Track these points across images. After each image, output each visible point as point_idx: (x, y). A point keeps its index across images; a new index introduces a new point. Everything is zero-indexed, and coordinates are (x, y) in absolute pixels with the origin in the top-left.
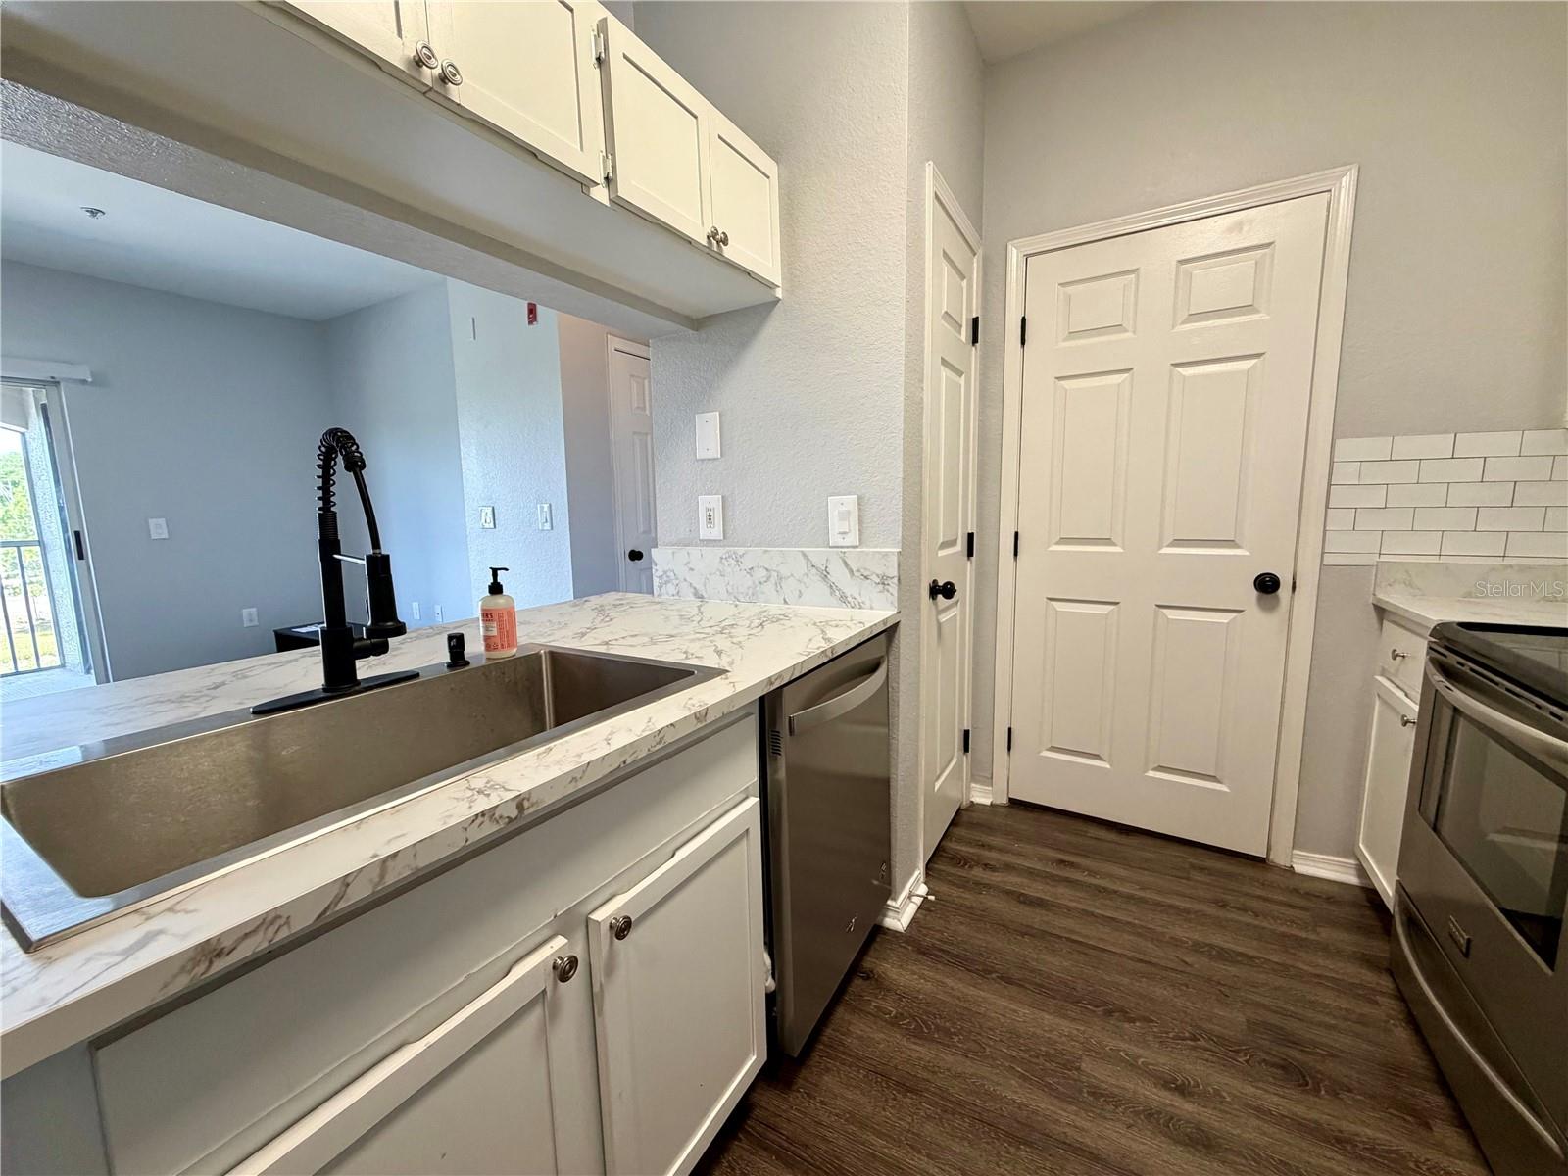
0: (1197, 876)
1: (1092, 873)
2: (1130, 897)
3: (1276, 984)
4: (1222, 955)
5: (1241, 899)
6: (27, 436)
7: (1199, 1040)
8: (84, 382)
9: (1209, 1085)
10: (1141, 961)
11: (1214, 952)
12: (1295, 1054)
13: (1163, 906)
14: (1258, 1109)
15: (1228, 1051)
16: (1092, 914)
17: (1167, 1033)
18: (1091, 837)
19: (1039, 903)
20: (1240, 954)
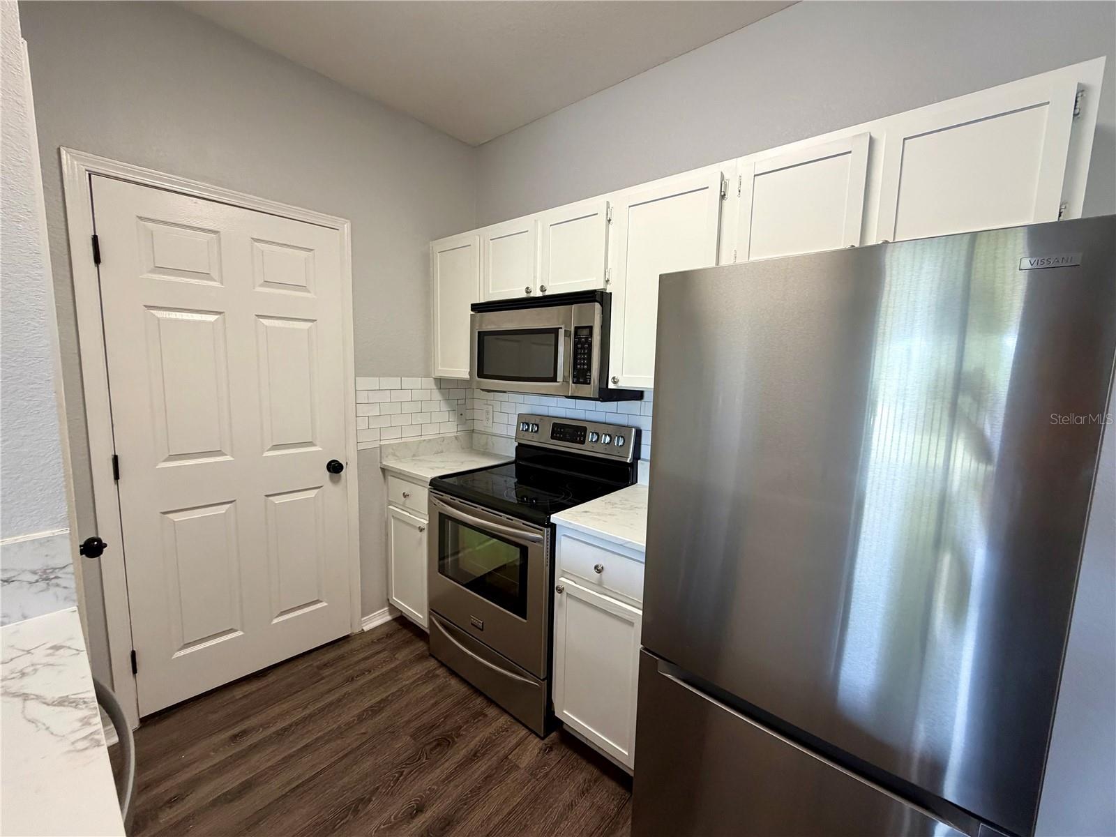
0: (326, 672)
1: (265, 726)
2: (304, 720)
3: (405, 703)
4: (375, 710)
5: (357, 668)
7: (403, 771)
9: (425, 791)
10: (343, 758)
11: (370, 713)
12: (436, 732)
13: (325, 708)
14: (447, 778)
15: (416, 762)
16: (291, 756)
17: (389, 786)
18: (240, 698)
19: (246, 787)
20: (379, 702)
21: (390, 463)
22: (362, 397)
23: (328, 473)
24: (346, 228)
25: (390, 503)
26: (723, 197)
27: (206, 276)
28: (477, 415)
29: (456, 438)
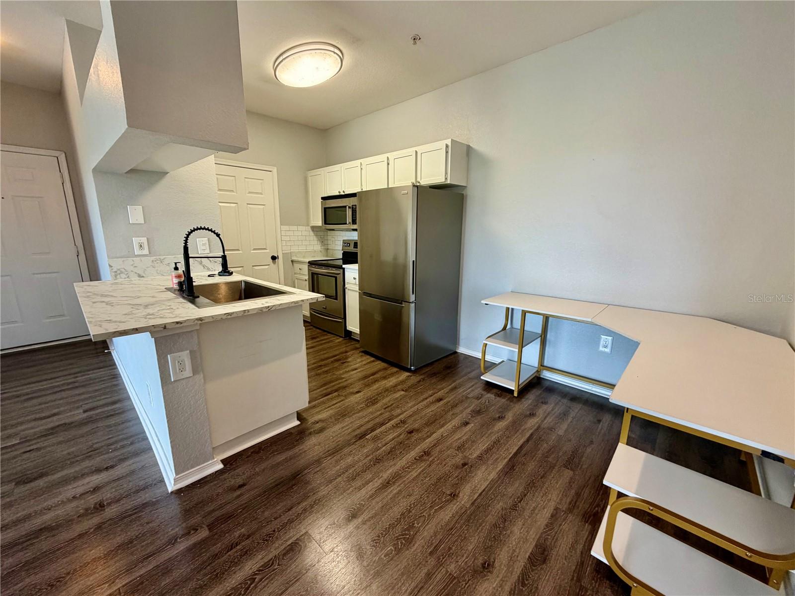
21: (294, 258)
22: (283, 233)
23: (271, 260)
24: (275, 170)
25: (295, 273)
26: (388, 164)
27: (232, 191)
28: (329, 242)
29: (321, 251)
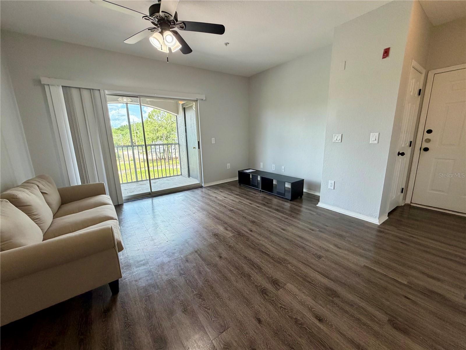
6: (178, 117)
8: (202, 100)
